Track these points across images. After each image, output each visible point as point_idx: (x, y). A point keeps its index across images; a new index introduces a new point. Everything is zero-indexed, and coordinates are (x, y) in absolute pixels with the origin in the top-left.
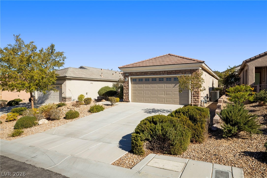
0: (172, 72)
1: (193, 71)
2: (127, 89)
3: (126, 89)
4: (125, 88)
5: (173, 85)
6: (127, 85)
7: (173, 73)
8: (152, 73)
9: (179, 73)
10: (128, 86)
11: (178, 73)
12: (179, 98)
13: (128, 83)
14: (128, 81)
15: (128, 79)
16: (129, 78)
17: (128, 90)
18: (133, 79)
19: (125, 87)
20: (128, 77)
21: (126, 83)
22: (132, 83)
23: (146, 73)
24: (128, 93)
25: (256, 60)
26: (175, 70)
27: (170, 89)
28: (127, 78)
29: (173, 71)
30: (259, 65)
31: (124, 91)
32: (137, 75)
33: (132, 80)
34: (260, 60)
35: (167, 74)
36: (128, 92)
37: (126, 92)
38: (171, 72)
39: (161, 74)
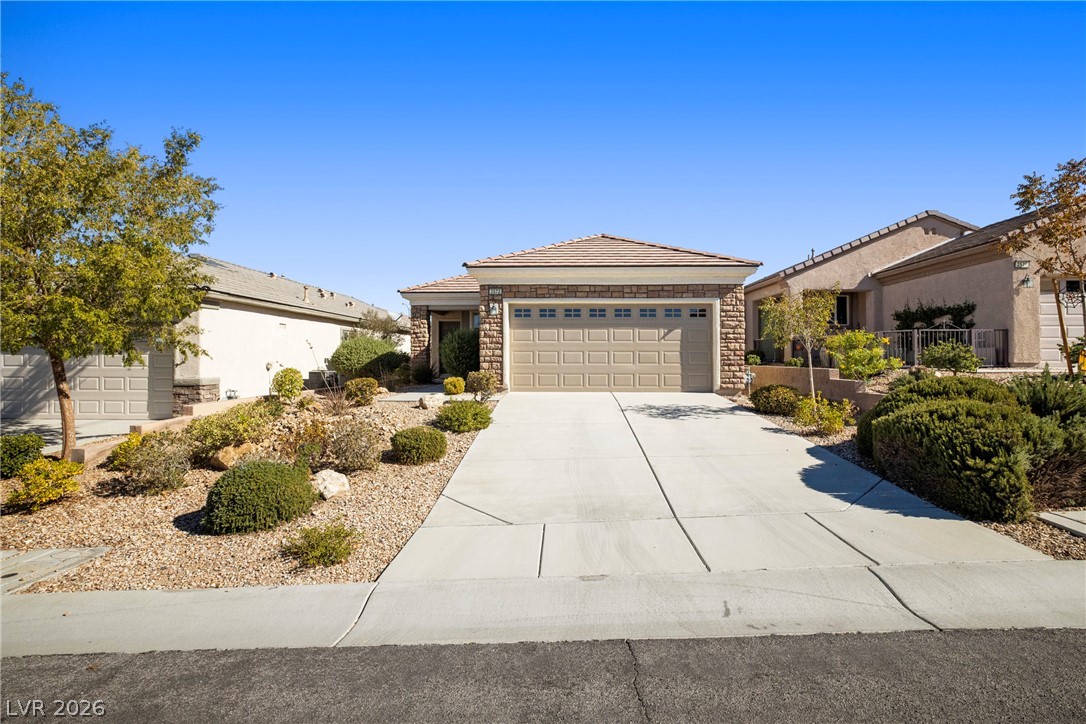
0: (663, 290)
1: (726, 291)
2: (498, 343)
3: (493, 346)
4: (487, 340)
5: (662, 332)
6: (498, 328)
7: (665, 294)
8: (592, 289)
9: (684, 295)
10: (502, 334)
11: (682, 293)
12: (680, 371)
13: (502, 323)
14: (502, 314)
15: (502, 310)
16: (506, 305)
17: (502, 349)
18: (516, 311)
19: (489, 337)
20: (500, 302)
21: (490, 323)
22: (513, 322)
23: (571, 290)
24: (500, 359)
25: (806, 274)
26: (673, 285)
27: (653, 345)
28: (496, 305)
29: (665, 288)
30: (811, 286)
31: (483, 352)
32: (537, 296)
33: (514, 313)
34: (812, 272)
35: (645, 295)
36: (502, 356)
37: (493, 355)
38: (660, 288)
39: (626, 295)
